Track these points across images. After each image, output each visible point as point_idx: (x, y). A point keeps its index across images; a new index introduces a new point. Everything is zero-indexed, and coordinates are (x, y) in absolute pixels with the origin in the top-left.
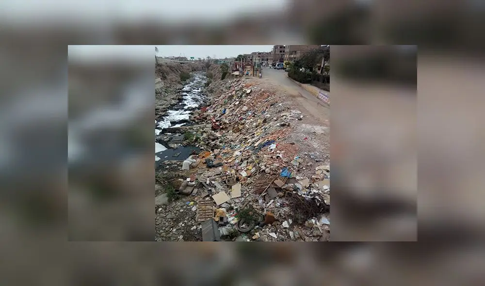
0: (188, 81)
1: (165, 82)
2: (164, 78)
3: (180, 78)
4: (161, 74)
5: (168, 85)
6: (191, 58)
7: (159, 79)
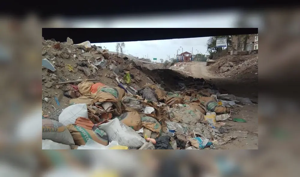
6: (154, 59)
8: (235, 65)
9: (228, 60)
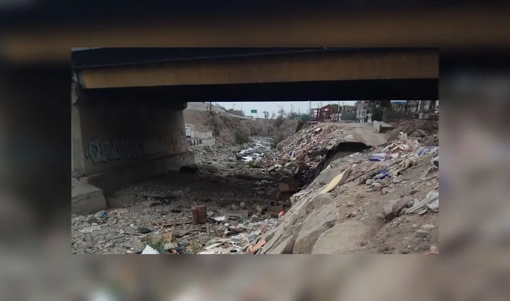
0: (245, 145)
1: (216, 140)
2: (216, 133)
3: (234, 139)
4: (213, 127)
5: (221, 145)
6: (252, 111)
7: (210, 134)
8: (427, 134)
9: (417, 126)
